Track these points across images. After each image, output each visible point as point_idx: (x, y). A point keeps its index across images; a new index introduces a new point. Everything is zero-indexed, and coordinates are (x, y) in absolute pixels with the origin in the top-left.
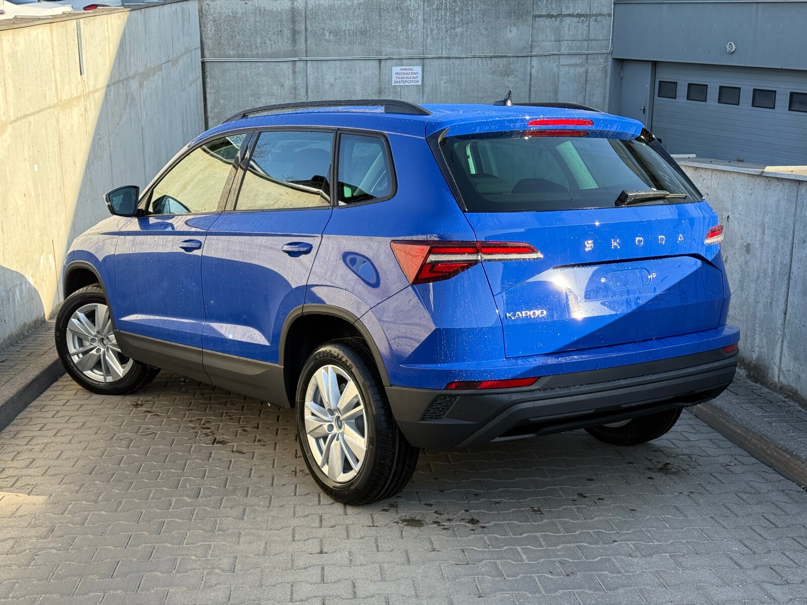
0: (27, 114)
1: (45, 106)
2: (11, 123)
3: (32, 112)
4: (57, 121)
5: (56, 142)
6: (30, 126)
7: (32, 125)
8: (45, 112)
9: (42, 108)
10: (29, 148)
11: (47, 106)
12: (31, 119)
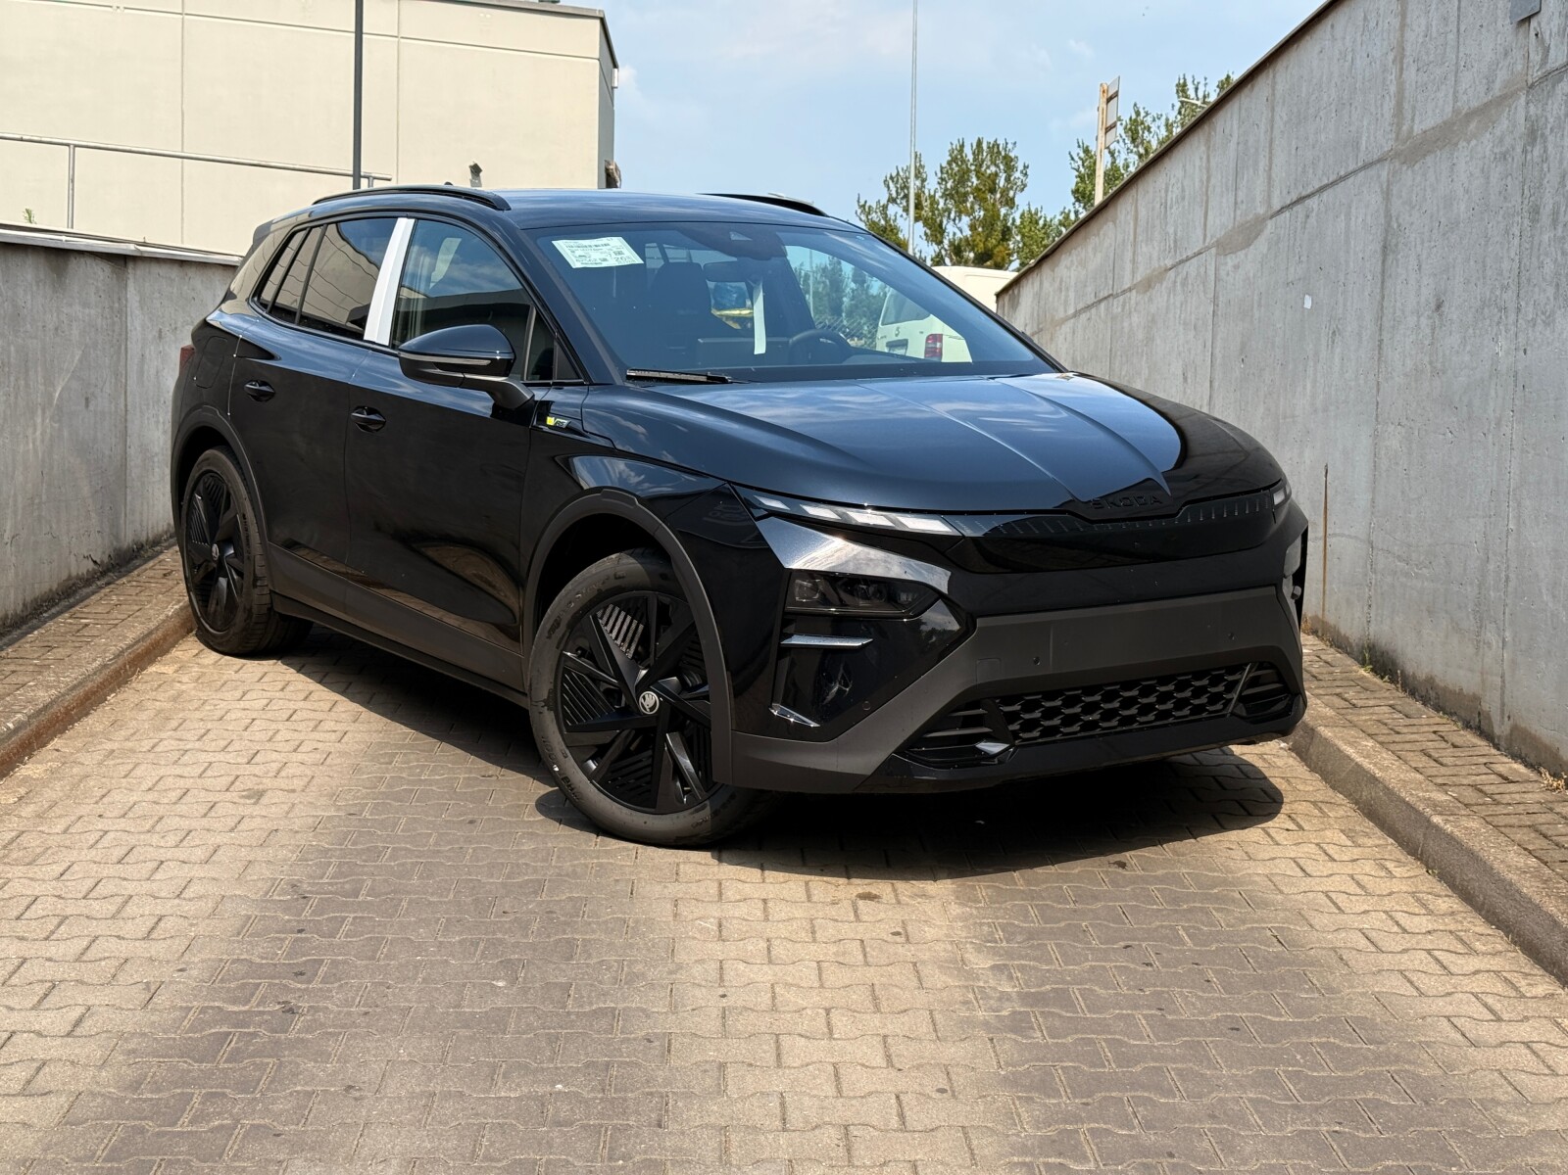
0: (1304, 194)
1: (1351, 169)
2: (1272, 217)
3: (1317, 187)
4: (1387, 195)
5: (1378, 247)
6: (1308, 217)
7: (1314, 214)
8: (1351, 180)
9: (1342, 173)
10: (1300, 262)
11: (1360, 164)
12: (1313, 203)
